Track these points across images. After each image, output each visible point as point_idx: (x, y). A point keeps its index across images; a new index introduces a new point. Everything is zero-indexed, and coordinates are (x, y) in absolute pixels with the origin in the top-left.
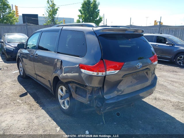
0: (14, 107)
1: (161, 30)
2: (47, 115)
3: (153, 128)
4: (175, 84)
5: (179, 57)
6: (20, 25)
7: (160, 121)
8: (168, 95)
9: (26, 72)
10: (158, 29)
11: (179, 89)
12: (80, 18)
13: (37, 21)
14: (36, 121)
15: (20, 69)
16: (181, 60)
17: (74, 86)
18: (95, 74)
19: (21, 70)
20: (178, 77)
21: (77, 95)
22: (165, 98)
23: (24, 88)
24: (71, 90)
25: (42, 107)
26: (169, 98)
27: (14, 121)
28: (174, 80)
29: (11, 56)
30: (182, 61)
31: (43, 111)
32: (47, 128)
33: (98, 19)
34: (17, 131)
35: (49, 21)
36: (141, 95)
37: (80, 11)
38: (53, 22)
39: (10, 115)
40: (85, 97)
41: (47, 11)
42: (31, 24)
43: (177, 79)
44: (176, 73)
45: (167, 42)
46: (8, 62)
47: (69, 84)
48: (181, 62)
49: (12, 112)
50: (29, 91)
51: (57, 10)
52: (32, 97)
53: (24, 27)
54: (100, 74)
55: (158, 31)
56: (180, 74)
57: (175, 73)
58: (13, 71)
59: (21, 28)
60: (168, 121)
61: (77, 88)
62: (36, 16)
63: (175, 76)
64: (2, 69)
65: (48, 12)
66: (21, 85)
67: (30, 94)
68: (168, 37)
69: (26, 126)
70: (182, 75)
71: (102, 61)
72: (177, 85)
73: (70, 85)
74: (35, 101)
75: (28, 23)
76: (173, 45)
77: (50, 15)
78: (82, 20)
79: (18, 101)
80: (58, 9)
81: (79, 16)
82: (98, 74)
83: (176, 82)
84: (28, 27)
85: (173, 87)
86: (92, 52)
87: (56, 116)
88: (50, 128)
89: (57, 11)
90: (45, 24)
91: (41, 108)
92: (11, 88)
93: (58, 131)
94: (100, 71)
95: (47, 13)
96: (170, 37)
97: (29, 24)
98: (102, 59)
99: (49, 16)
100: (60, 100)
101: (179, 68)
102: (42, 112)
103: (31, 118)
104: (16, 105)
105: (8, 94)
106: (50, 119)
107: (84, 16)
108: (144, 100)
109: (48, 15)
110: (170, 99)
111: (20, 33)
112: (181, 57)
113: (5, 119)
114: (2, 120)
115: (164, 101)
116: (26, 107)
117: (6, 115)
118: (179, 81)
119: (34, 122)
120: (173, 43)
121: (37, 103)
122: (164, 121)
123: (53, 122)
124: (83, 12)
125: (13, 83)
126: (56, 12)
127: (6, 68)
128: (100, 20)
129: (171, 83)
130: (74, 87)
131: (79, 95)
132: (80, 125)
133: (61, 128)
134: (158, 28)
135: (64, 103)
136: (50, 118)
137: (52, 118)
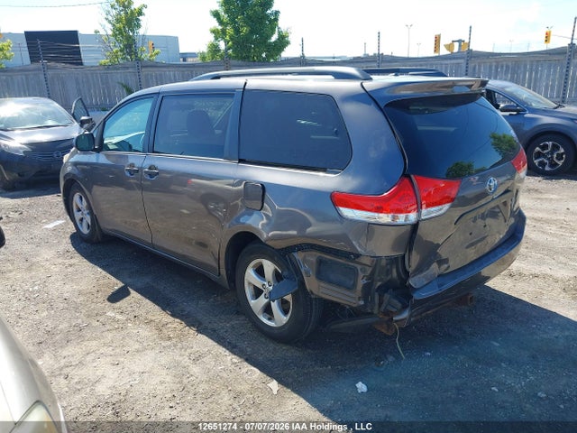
0: (110, 336)
1: (471, 65)
2: (222, 350)
3: (534, 357)
4: (547, 228)
5: (540, 147)
6: (23, 70)
7: (545, 336)
8: (541, 262)
9: (101, 225)
10: (464, 66)
11: (563, 242)
12: (216, 39)
13: (77, 51)
14: (195, 369)
15: (78, 216)
16: (544, 156)
17: (312, 257)
18: (385, 218)
19: (81, 220)
20: (546, 205)
21: (323, 285)
22: (537, 270)
23: (109, 275)
24: (303, 271)
25: (193, 326)
26: (545, 269)
27: (130, 375)
28: (540, 215)
29: (19, 175)
30: (548, 159)
31: (203, 338)
32: (239, 388)
33: (274, 38)
34: (153, 405)
35: (117, 52)
36: (485, 272)
37: (216, 15)
38: (131, 56)
39: (109, 359)
40: (352, 288)
41: (107, 19)
42: (58, 64)
43: (547, 211)
44: (539, 196)
45: (502, 105)
46: (11, 194)
47: (295, 254)
48: (546, 161)
49: (109, 350)
50: (129, 280)
51: (140, 13)
52: (147, 301)
53: (35, 74)
54: (401, 218)
55: (464, 68)
56: (551, 197)
57: (536, 195)
58: (46, 223)
59: (27, 78)
60: (567, 333)
61: (320, 262)
62: (72, 36)
63: (538, 204)
64: (4, 218)
65: (110, 22)
66: (96, 267)
67: (137, 290)
68: (503, 88)
69: (175, 387)
70: (557, 200)
71: (406, 180)
72: (553, 229)
73: (298, 256)
74: (164, 310)
75: (49, 60)
76: (520, 112)
77: (118, 32)
78: (226, 42)
79: (110, 314)
80: (144, 11)
81: (213, 32)
82: (394, 218)
83: (548, 222)
84: (50, 73)
85: (545, 236)
86: (373, 154)
87: (249, 349)
88: (248, 387)
89: (140, 18)
90: (103, 61)
91: (191, 331)
92: (67, 278)
93: (275, 392)
94: (401, 211)
95: (110, 26)
96: (508, 90)
97: (52, 64)
98: (406, 175)
99: (115, 35)
100: (252, 302)
101: (540, 178)
102: (203, 343)
103: (179, 363)
104: (108, 327)
105: (66, 295)
106: (236, 361)
107: (230, 30)
108: (490, 284)
109: (110, 33)
110: (549, 272)
111: (26, 96)
112: (545, 147)
113: (99, 373)
114: (93, 378)
115: (536, 279)
116: (146, 332)
117: (94, 361)
118: (554, 217)
119: (192, 373)
120: (518, 105)
121: (173, 315)
122: (556, 334)
123: (247, 367)
124: (225, 17)
125: (68, 262)
126: (139, 20)
127: (17, 215)
128: (283, 42)
129: (534, 224)
130: (313, 259)
131: (330, 282)
132: (330, 367)
133: (280, 382)
134: (462, 61)
135: (268, 310)
136: (233, 356)
137: (241, 357)
